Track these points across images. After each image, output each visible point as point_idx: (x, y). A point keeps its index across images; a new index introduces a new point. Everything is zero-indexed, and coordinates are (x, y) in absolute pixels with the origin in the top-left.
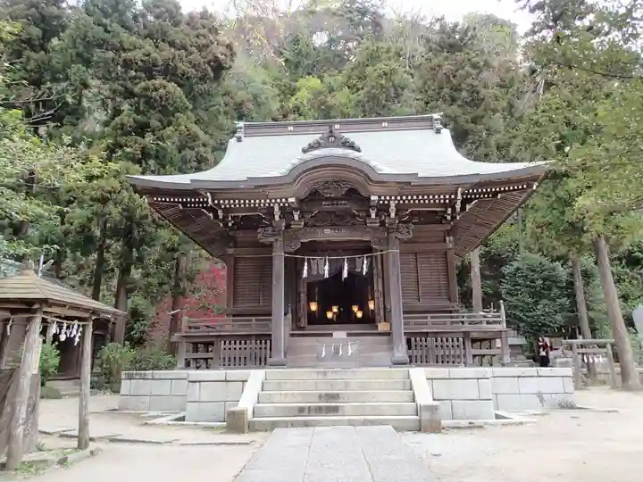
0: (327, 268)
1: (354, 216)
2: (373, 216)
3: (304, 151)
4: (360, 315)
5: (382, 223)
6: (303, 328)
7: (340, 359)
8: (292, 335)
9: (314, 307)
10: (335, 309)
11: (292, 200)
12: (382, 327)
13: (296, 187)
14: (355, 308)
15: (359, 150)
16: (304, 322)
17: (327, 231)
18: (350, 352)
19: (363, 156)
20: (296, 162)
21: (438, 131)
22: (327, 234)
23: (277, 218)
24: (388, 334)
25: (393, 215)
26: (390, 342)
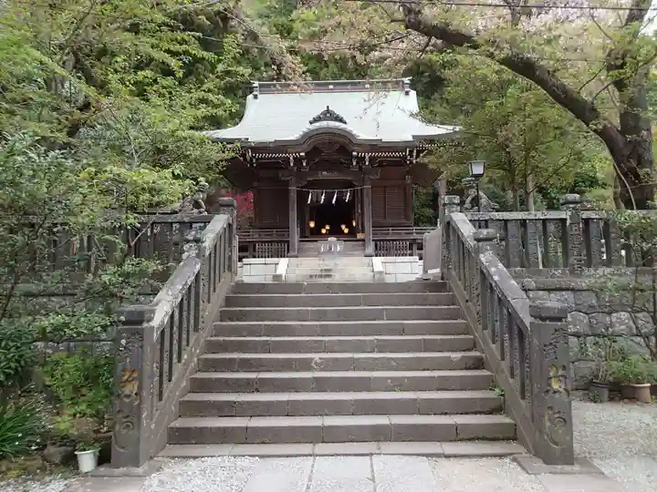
0: (323, 197)
1: (342, 163)
2: (354, 163)
3: (311, 123)
4: (346, 231)
5: (361, 168)
6: (307, 237)
7: (333, 253)
8: (300, 241)
9: (312, 225)
10: (328, 227)
11: (302, 154)
12: (359, 236)
13: (305, 146)
14: (343, 227)
15: (345, 123)
16: (308, 233)
17: (325, 173)
18: (338, 249)
19: (349, 127)
20: (305, 130)
21: (407, 93)
22: (325, 175)
23: (292, 164)
24: (364, 240)
25: (367, 163)
26: (364, 245)
